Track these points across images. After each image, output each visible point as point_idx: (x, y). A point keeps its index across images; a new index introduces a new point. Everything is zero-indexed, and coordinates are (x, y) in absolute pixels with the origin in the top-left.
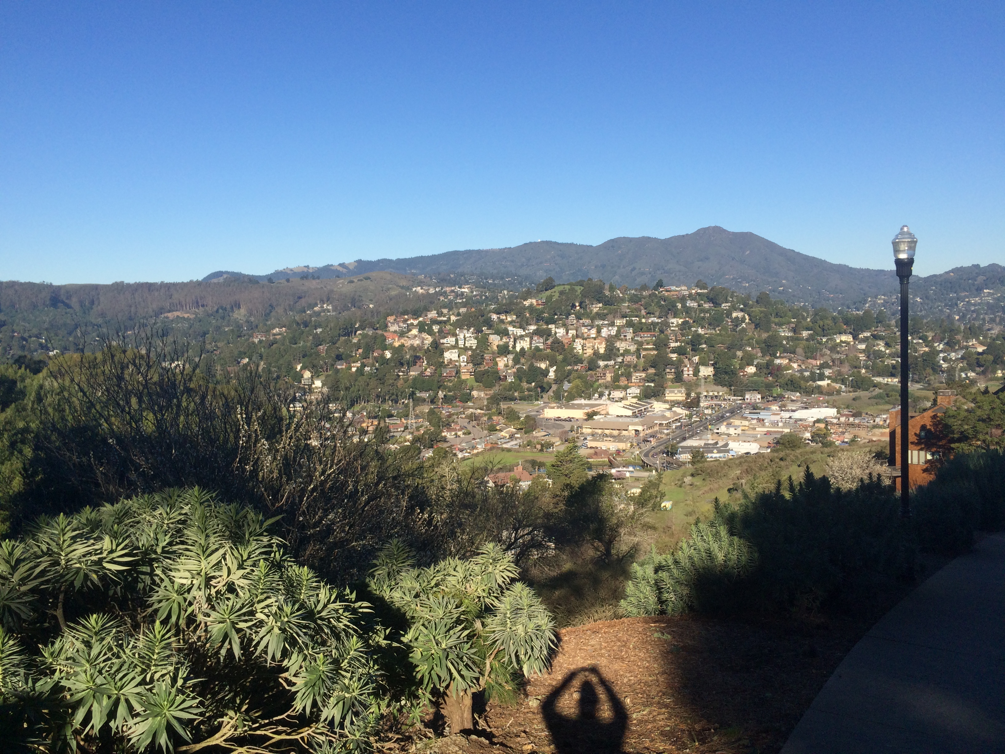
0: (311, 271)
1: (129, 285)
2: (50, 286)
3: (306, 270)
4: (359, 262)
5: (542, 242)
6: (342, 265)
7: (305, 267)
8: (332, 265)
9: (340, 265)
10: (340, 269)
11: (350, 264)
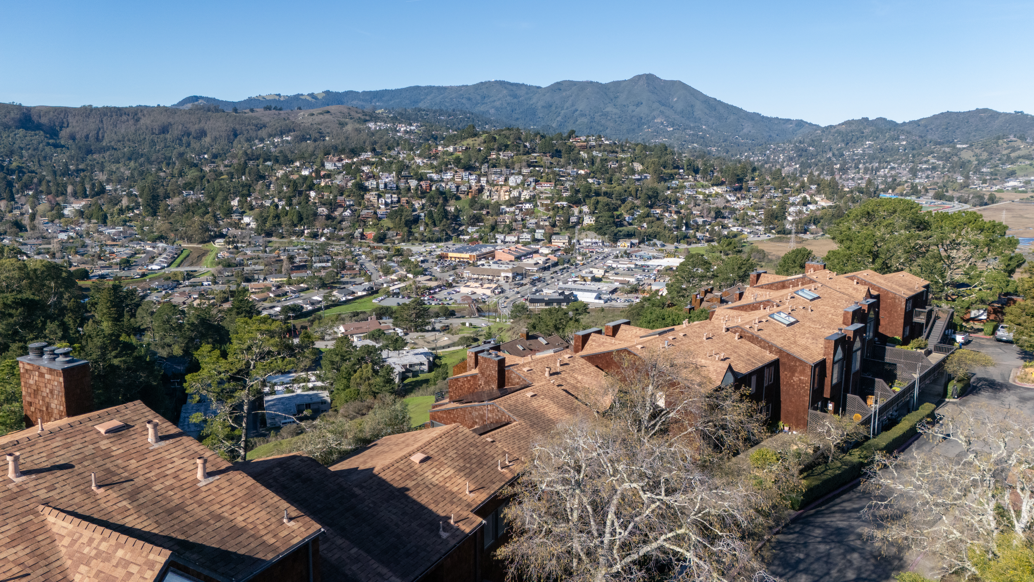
0: (282, 99)
1: (97, 109)
2: (20, 107)
3: (277, 98)
4: (327, 93)
5: (496, 82)
6: (312, 95)
7: (277, 95)
8: (302, 95)
9: (309, 95)
10: (308, 98)
11: (318, 94)
